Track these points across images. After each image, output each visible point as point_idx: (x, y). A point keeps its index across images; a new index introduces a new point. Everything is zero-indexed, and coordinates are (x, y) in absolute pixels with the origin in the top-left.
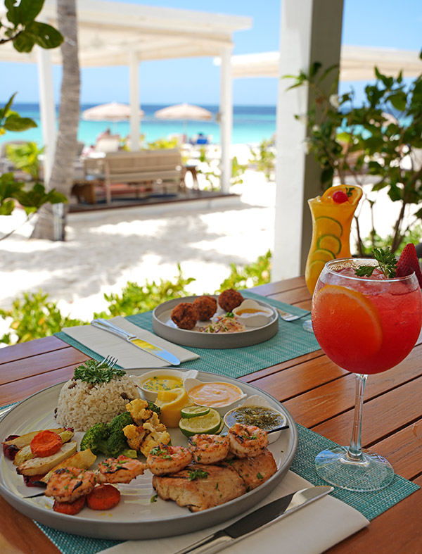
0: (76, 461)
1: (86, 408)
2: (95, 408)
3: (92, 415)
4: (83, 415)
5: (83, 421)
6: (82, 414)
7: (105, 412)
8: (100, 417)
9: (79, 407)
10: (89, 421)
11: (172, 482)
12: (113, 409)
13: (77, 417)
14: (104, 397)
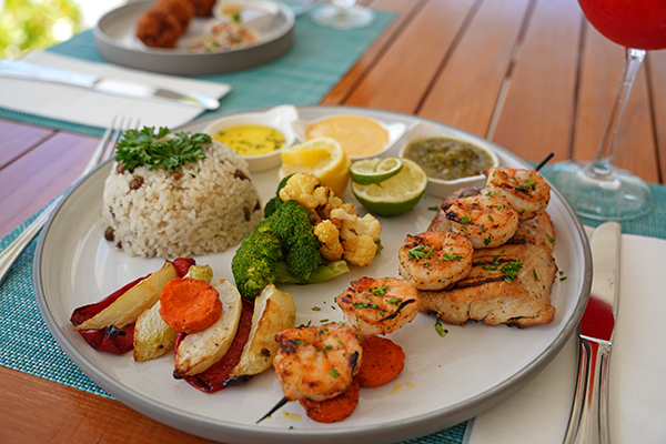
0: (276, 314)
1: (192, 215)
2: (209, 210)
3: (205, 224)
4: (190, 229)
5: (190, 238)
6: (188, 227)
7: (226, 211)
8: (220, 222)
9: (177, 217)
10: (203, 235)
11: (480, 293)
12: (235, 201)
13: (176, 235)
14: (216, 187)
